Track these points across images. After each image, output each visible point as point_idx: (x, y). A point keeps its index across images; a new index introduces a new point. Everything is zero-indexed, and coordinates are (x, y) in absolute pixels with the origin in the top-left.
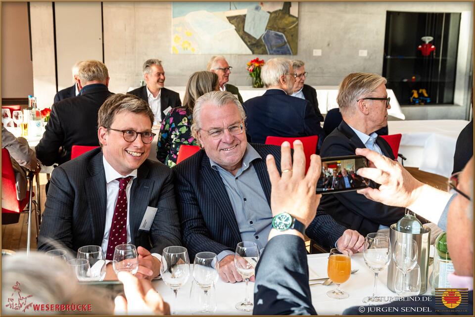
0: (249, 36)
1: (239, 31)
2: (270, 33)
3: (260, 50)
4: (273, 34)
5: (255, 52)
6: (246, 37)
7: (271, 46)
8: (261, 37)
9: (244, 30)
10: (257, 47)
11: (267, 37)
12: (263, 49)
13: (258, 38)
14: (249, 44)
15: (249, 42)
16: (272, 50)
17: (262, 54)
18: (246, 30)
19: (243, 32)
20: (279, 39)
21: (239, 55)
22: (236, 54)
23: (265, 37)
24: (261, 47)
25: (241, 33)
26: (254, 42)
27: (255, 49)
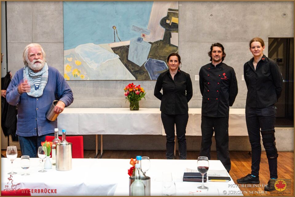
0: (133, 64)
1: (123, 60)
2: (152, 61)
3: (143, 77)
4: (155, 62)
5: (138, 78)
6: (129, 65)
7: (153, 72)
8: (143, 65)
9: (127, 59)
10: (140, 73)
13: (140, 66)
14: (132, 71)
15: (133, 69)
16: (154, 76)
17: (145, 80)
18: (130, 58)
19: (126, 60)
20: (161, 66)
21: (124, 80)
22: (121, 80)
23: (148, 65)
24: (144, 74)
25: (125, 61)
26: (137, 69)
27: (138, 75)
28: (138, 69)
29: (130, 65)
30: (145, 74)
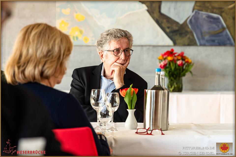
0: (168, 19)
1: (153, 13)
2: (200, 15)
3: (186, 40)
4: (204, 16)
5: (178, 42)
7: (202, 33)
8: (186, 21)
9: (160, 12)
10: (181, 34)
11: (194, 20)
12: (189, 38)
13: (181, 22)
14: (168, 30)
15: (168, 28)
16: (203, 39)
17: (189, 45)
18: (164, 11)
19: (158, 14)
20: (214, 23)
21: (154, 46)
22: (150, 46)
23: (193, 21)
24: (186, 35)
25: (156, 15)
26: (175, 28)
27: (177, 37)
28: (177, 28)
29: (165, 21)
30: (188, 36)
